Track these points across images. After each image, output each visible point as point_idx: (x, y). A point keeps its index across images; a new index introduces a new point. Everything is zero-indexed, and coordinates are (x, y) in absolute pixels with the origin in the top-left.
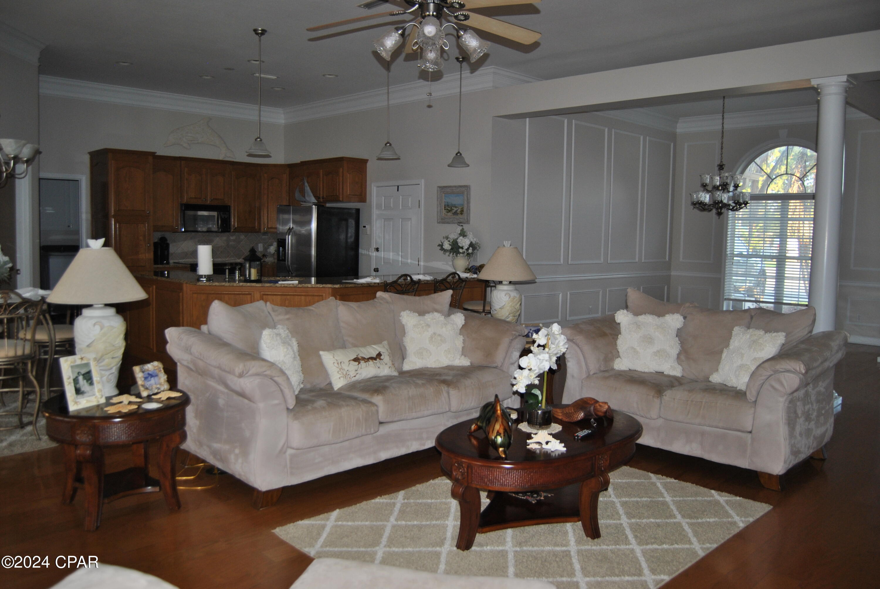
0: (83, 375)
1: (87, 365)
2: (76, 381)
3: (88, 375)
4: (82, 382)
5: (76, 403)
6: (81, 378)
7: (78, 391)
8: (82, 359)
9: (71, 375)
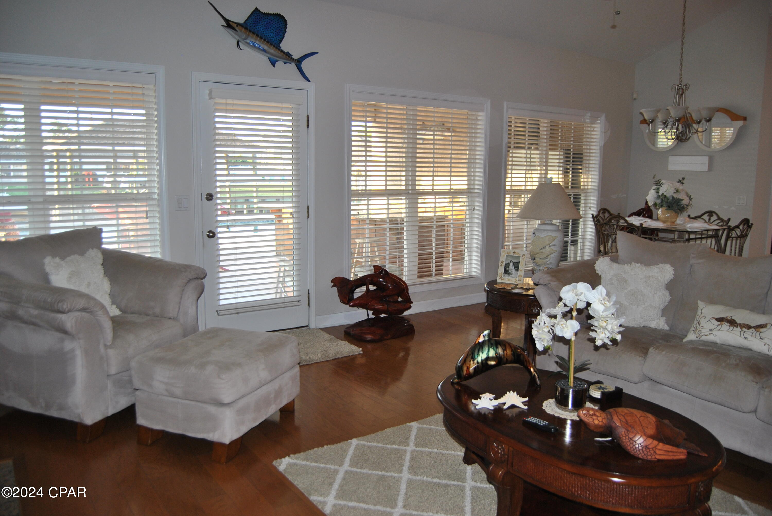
0: (513, 263)
1: (519, 257)
2: (507, 265)
3: (516, 264)
4: (511, 269)
5: (501, 278)
6: (511, 264)
7: (506, 272)
8: (514, 253)
9: (504, 260)
